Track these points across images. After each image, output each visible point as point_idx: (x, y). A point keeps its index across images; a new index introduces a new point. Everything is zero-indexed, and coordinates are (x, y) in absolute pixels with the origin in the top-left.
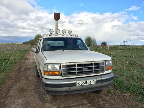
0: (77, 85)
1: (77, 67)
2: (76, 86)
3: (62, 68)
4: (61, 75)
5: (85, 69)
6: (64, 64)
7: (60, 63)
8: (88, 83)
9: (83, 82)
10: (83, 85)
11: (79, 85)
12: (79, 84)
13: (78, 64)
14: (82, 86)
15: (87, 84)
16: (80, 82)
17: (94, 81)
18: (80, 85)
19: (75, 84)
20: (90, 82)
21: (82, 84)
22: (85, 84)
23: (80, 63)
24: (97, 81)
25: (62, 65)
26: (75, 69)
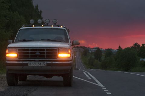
0: (29, 65)
1: (30, 52)
3: (18, 52)
4: (17, 57)
5: (38, 53)
6: (20, 48)
7: (17, 48)
8: (39, 64)
9: (33, 63)
10: (33, 65)
13: (31, 48)
14: (33, 67)
15: (37, 65)
16: (31, 63)
17: (44, 63)
18: (31, 65)
19: (27, 64)
20: (40, 64)
22: (35, 65)
23: (33, 48)
24: (47, 64)
25: (18, 49)
26: (28, 53)
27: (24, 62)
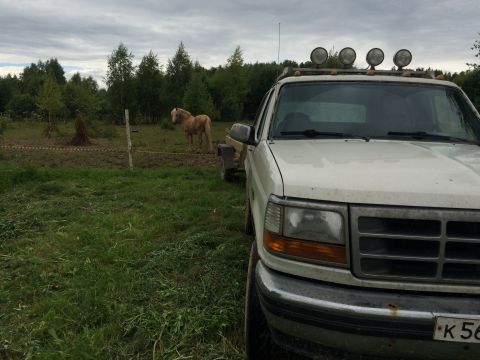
0: (439, 335)
1: (443, 238)
2: (430, 338)
3: (357, 234)
4: (351, 269)
6: (373, 212)
7: (349, 205)
10: (472, 340)
11: (448, 338)
12: (448, 331)
14: (467, 346)
18: (458, 339)
19: (428, 327)
21: (466, 334)
23: (467, 217)
25: (356, 212)
26: (432, 248)
27: (403, 313)
